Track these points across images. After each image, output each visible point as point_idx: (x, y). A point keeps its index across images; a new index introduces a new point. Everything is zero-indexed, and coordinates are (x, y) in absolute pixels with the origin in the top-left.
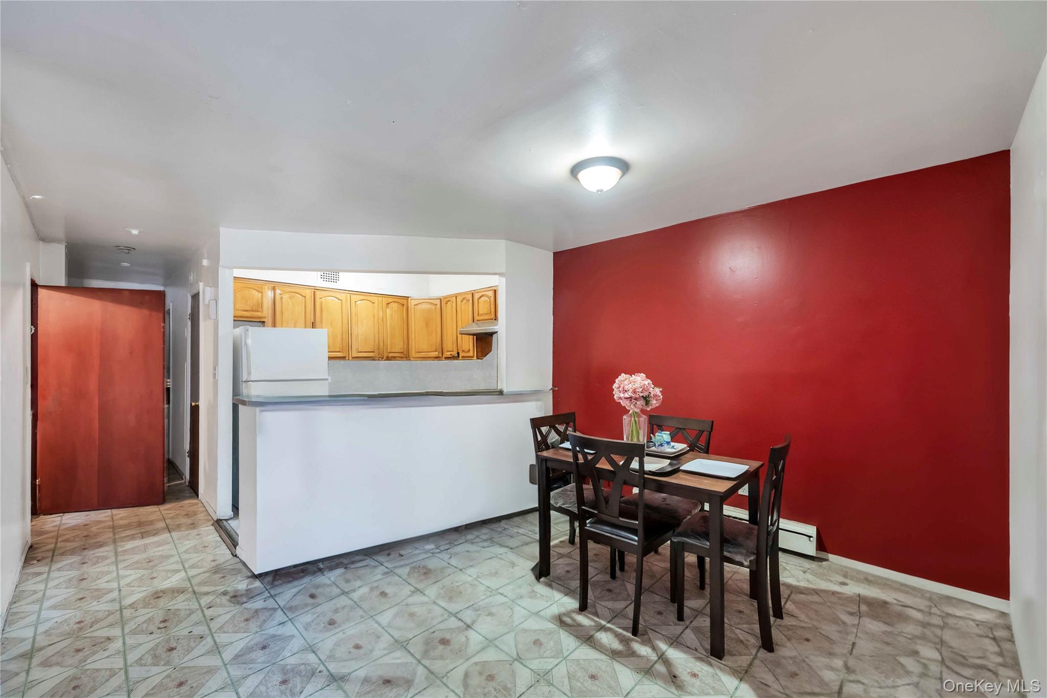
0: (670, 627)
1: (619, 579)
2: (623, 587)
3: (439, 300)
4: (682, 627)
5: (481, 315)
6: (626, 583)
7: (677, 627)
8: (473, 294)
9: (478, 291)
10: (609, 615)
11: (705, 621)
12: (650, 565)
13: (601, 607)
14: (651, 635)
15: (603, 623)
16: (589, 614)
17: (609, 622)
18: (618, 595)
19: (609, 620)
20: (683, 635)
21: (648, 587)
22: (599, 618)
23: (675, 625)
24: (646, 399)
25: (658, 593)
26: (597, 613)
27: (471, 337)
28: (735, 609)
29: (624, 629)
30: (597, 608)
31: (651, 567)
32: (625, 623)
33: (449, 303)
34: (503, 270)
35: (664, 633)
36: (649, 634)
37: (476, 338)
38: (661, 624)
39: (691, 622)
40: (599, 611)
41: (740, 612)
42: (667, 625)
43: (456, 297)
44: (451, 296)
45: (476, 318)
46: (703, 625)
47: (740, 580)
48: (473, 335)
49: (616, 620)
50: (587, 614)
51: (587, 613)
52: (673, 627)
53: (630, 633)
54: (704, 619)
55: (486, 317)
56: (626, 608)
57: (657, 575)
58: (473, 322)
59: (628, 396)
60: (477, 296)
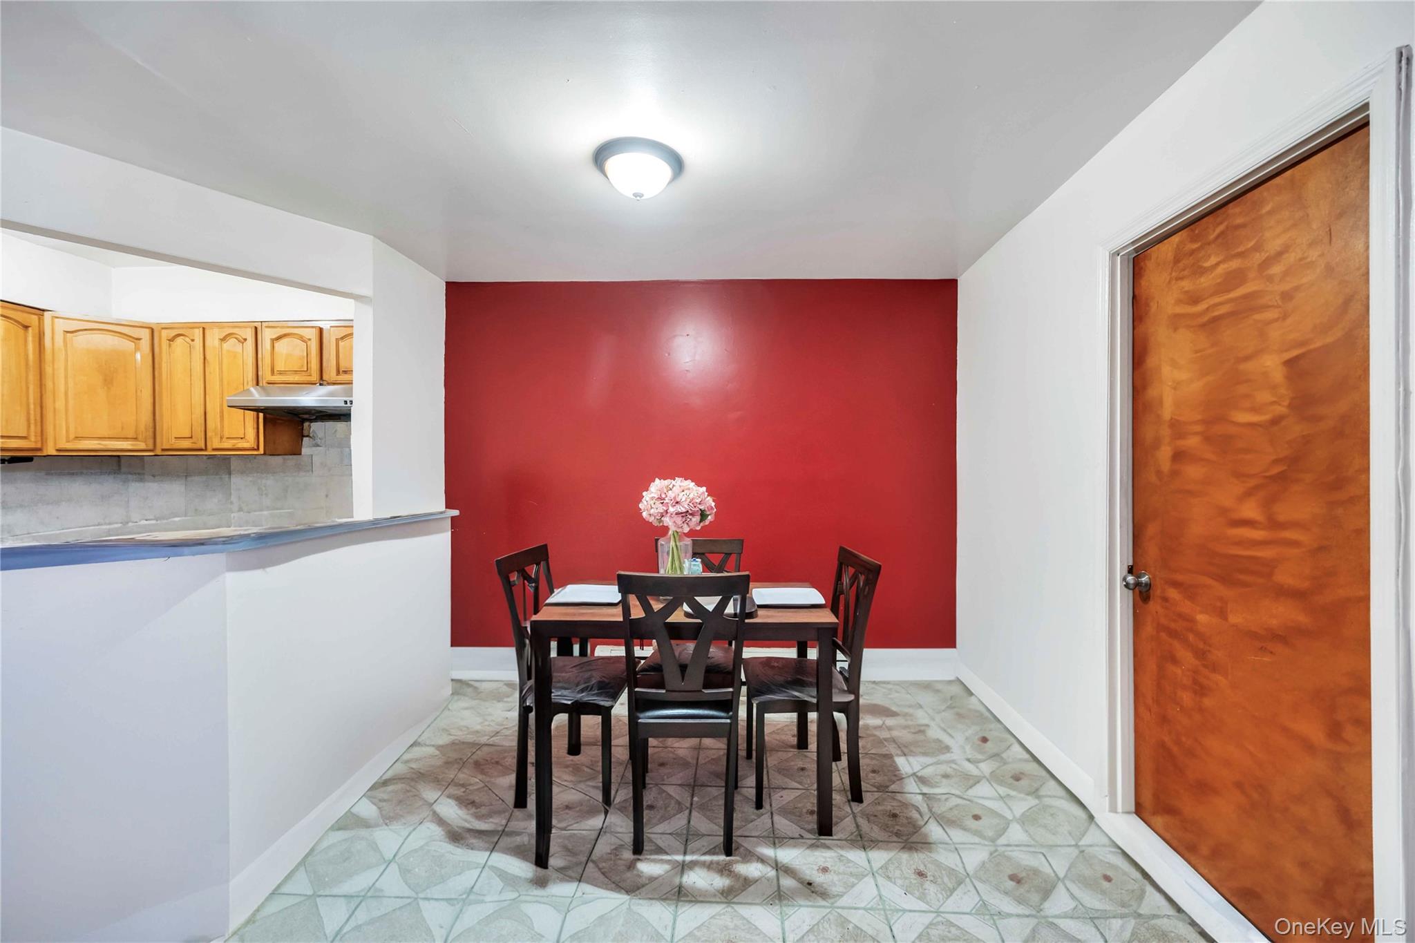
0: (756, 823)
1: (651, 786)
2: (664, 795)
3: (147, 332)
4: (766, 815)
5: (281, 373)
6: (664, 787)
7: (763, 817)
8: (256, 328)
9: (271, 324)
10: (678, 845)
11: (782, 797)
12: (672, 750)
13: (659, 836)
14: (746, 843)
15: (679, 858)
16: (651, 854)
17: (685, 853)
18: (666, 808)
19: (683, 849)
20: (775, 825)
21: (692, 780)
22: (667, 853)
23: (759, 816)
24: (703, 515)
25: (709, 784)
26: (661, 848)
27: (250, 415)
28: (796, 767)
29: (711, 852)
30: (654, 840)
31: (676, 752)
32: (705, 844)
33: (180, 340)
34: (366, 291)
35: (757, 834)
36: (743, 844)
37: (265, 418)
38: (744, 824)
39: (771, 805)
40: (660, 843)
41: (803, 769)
42: (752, 822)
43: (204, 329)
44: (192, 326)
45: (266, 375)
46: (784, 803)
47: (774, 731)
48: (257, 410)
49: (690, 847)
50: (648, 857)
51: (647, 855)
52: (759, 820)
53: (721, 854)
54: (779, 794)
55: (296, 378)
56: (689, 822)
57: (689, 760)
58: (257, 384)
59: (684, 510)
60: (267, 335)
